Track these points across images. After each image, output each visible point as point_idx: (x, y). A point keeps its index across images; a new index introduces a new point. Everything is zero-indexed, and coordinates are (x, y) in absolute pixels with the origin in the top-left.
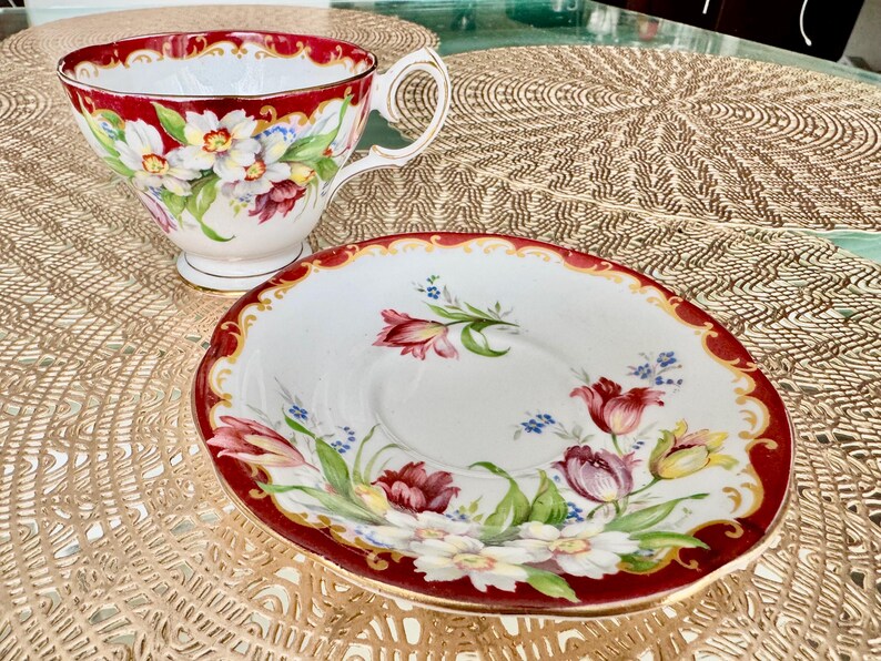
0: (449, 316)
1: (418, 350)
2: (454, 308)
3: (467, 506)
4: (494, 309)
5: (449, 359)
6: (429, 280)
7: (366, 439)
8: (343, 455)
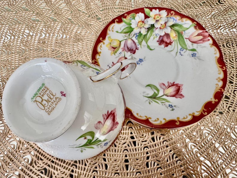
0: (164, 99)
1: (170, 85)
2: (163, 102)
3: (155, 38)
4: (151, 102)
5: (161, 83)
6: (174, 109)
7: (177, 53)
8: (181, 47)
